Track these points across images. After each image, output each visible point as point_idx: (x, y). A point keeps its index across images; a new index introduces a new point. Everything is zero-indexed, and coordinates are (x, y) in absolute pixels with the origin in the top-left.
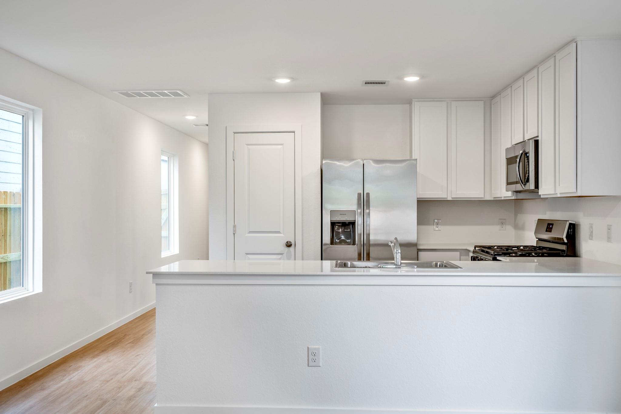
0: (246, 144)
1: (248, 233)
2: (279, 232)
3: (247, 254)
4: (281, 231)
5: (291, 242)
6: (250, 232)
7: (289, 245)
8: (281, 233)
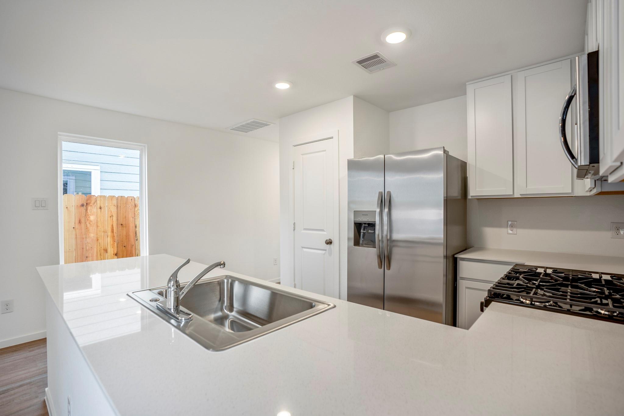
0: (302, 154)
1: (304, 230)
2: (323, 230)
3: (303, 247)
4: (325, 230)
5: (332, 241)
6: (305, 229)
7: (329, 242)
8: (324, 231)
